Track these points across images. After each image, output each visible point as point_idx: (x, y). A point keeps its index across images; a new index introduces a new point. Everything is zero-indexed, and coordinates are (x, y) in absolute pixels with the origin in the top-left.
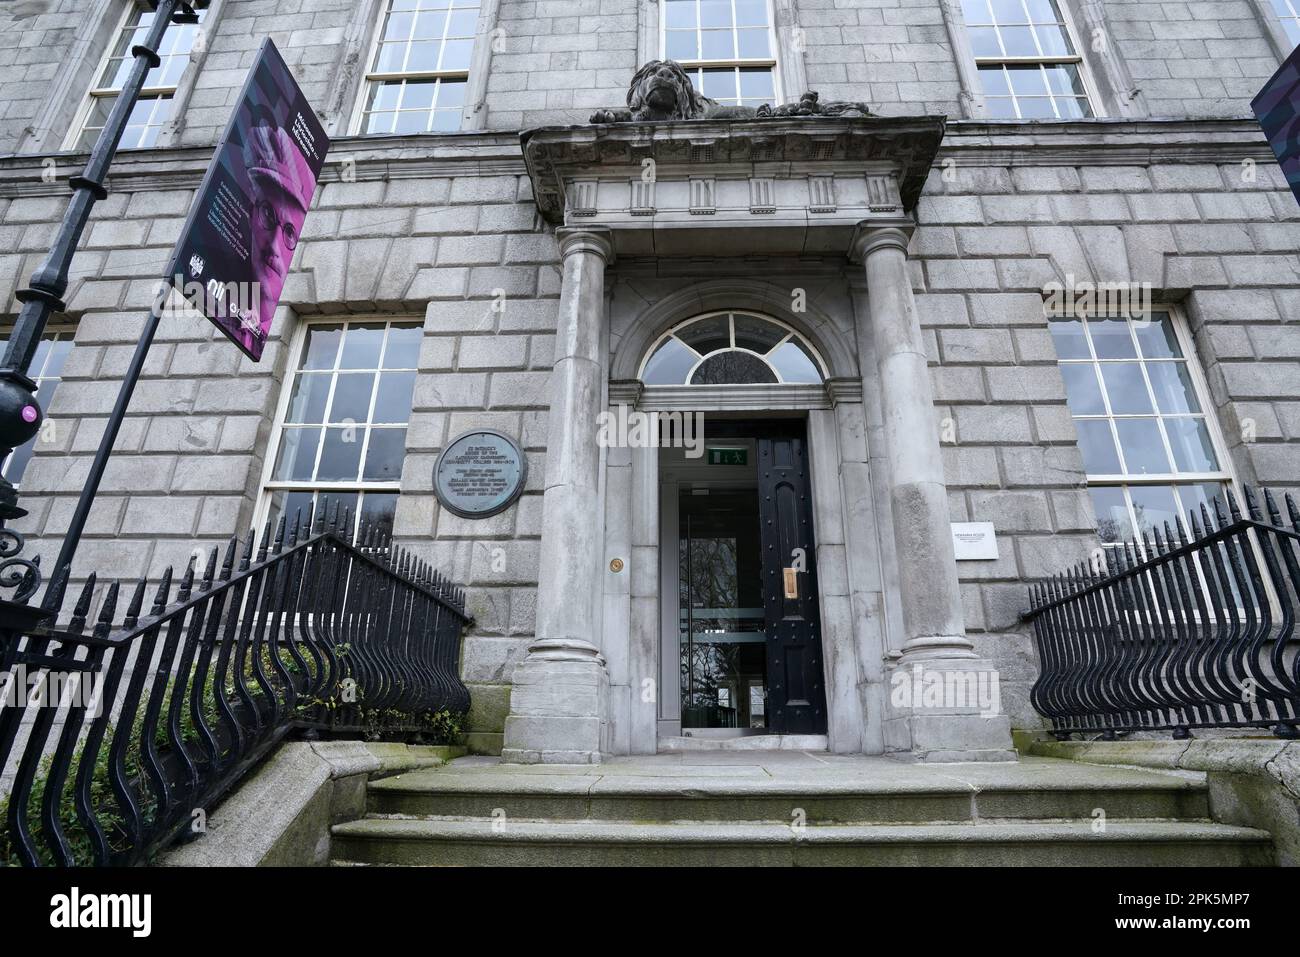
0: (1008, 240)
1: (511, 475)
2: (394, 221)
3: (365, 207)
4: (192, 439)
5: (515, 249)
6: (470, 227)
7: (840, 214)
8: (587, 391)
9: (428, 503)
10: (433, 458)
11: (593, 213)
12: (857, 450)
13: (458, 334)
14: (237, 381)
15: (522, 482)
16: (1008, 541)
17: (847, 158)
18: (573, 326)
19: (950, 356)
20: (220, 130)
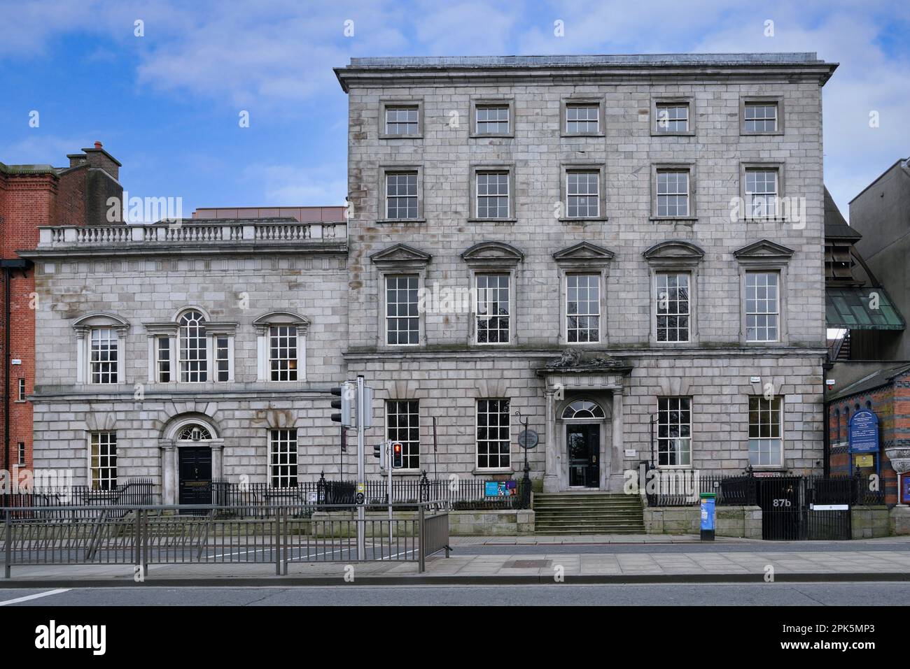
0: (652, 381)
1: (535, 439)
2: (498, 374)
3: (489, 369)
4: (459, 432)
5: (531, 384)
6: (518, 377)
8: (554, 427)
9: (517, 446)
10: (516, 435)
13: (520, 406)
14: (466, 418)
15: (538, 441)
16: (638, 453)
18: (550, 414)
19: (633, 412)
20: (439, 340)
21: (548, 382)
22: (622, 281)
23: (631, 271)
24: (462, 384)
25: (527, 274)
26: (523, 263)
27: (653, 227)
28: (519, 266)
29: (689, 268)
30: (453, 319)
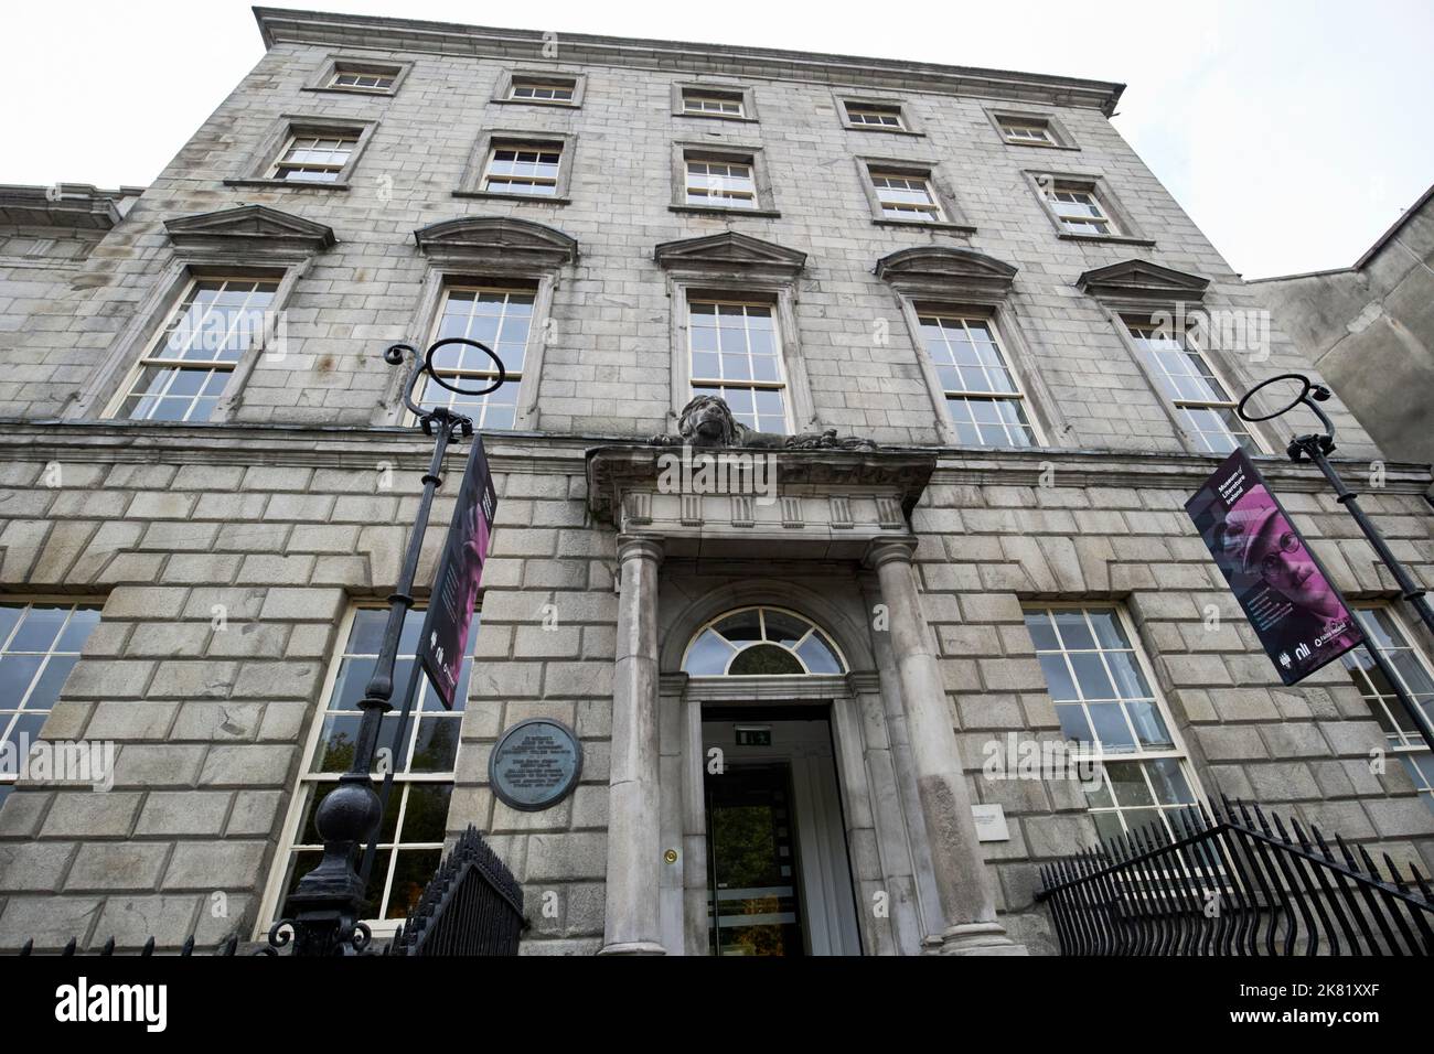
1: (567, 764)
4: (228, 727)
5: (568, 544)
6: (525, 521)
8: (650, 688)
10: (490, 747)
11: (648, 522)
12: (880, 738)
13: (514, 624)
14: (282, 665)
15: (578, 772)
16: (1015, 821)
17: (860, 483)
18: (635, 627)
19: (949, 650)
20: (278, 411)
21: (632, 511)
22: (832, 312)
23: (852, 297)
24: (306, 538)
25: (583, 286)
26: (575, 267)
28: (566, 272)
29: (989, 302)
30: (345, 364)
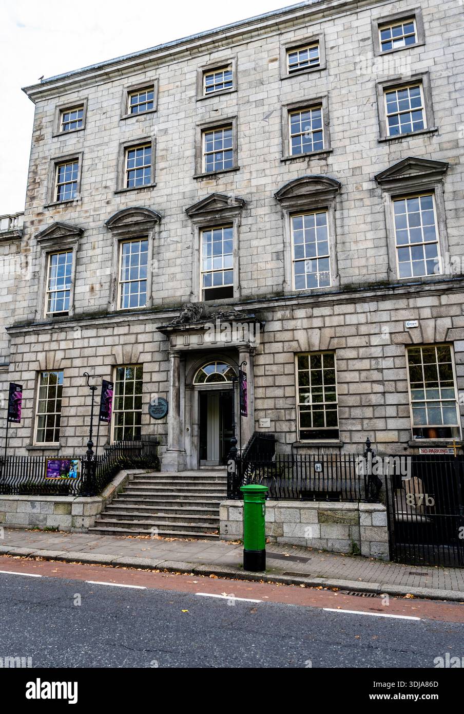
0: (287, 336)
1: (165, 409)
2: (132, 339)
3: (125, 334)
6: (151, 340)
7: (232, 343)
9: (148, 416)
10: (148, 405)
11: (175, 346)
13: (151, 372)
15: (167, 411)
16: (273, 423)
18: (172, 378)
19: (267, 374)
20: (85, 308)
21: (171, 343)
22: (254, 228)
23: (263, 216)
25: (164, 235)
26: (160, 225)
27: (285, 168)
28: (157, 228)
30: (97, 287)
